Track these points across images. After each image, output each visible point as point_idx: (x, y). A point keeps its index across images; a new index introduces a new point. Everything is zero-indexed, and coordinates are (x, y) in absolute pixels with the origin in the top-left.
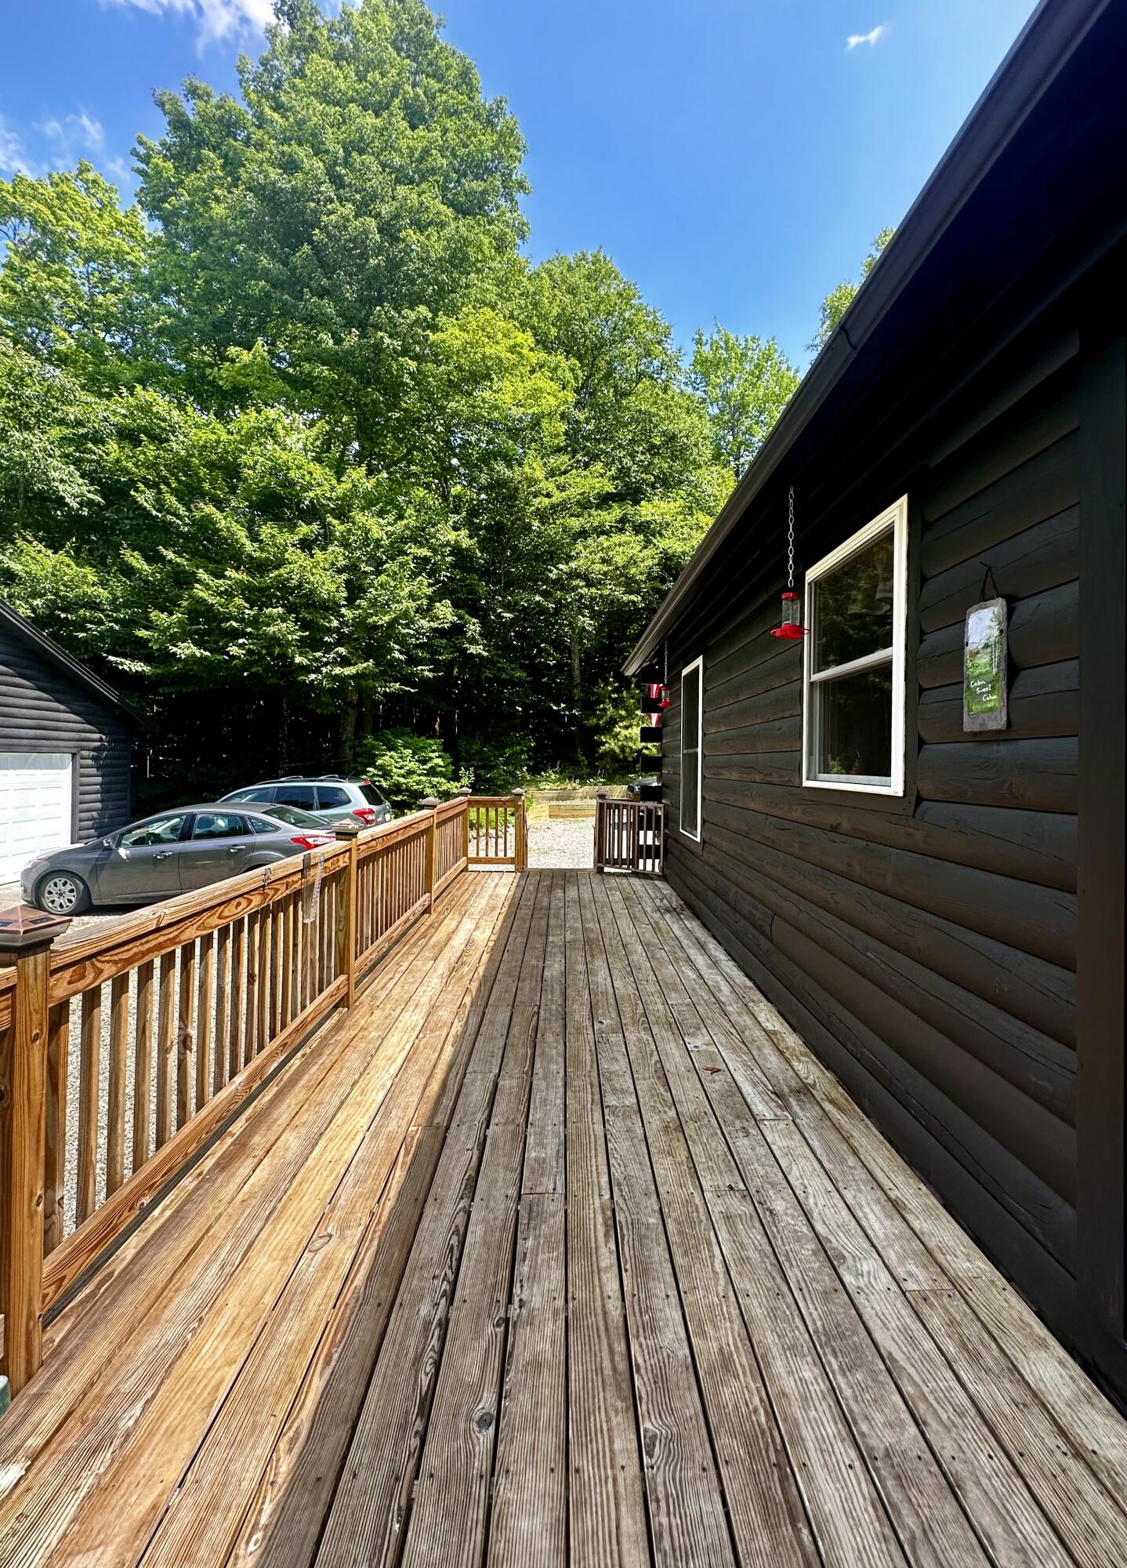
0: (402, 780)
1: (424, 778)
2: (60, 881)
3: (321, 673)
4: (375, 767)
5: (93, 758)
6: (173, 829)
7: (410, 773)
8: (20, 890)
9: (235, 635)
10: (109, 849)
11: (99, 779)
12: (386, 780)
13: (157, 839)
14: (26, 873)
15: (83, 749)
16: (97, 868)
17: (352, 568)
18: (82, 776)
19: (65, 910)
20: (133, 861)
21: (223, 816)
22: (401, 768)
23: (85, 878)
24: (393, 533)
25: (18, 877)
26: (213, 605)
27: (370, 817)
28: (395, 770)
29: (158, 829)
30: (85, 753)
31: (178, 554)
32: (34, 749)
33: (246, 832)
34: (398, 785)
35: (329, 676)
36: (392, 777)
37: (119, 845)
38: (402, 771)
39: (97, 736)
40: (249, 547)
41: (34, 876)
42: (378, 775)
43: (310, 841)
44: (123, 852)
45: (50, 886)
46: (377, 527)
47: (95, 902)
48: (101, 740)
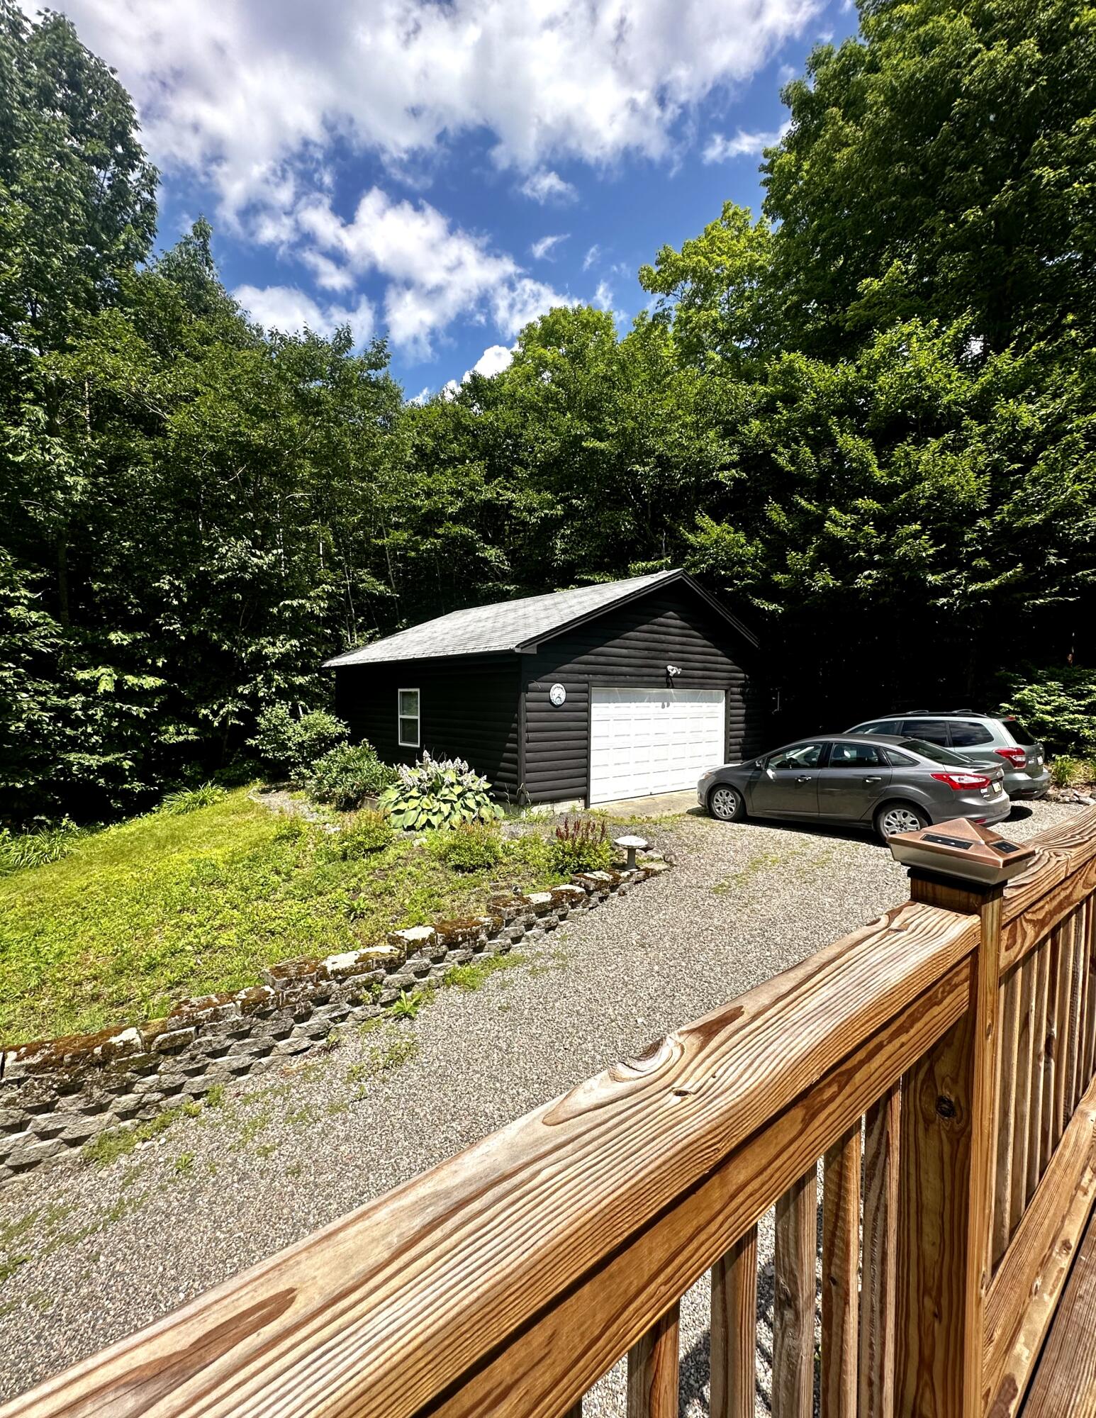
0: (1048, 718)
1: (1080, 717)
2: (724, 792)
3: (952, 595)
4: (1011, 703)
5: (741, 693)
6: (807, 756)
7: (1059, 710)
8: (696, 796)
9: (862, 565)
10: (759, 769)
11: (743, 711)
12: (1025, 718)
13: (794, 764)
14: (701, 783)
15: (733, 686)
16: (751, 784)
17: (995, 468)
18: (733, 708)
19: (728, 817)
20: (779, 782)
21: (851, 746)
22: (1047, 704)
23: (742, 791)
24: (1049, 415)
25: (696, 785)
26: (842, 539)
27: (1019, 759)
28: (1038, 706)
29: (794, 755)
30: (735, 690)
31: (809, 501)
32: (702, 686)
33: (882, 764)
34: (1043, 723)
35: (964, 596)
36: (1033, 715)
37: (767, 767)
38: (1048, 708)
39: (742, 675)
40: (878, 473)
41: (706, 786)
42: (1014, 712)
43: (955, 778)
44: (770, 773)
45: (717, 796)
46: (1028, 415)
47: (749, 814)
48: (745, 679)
